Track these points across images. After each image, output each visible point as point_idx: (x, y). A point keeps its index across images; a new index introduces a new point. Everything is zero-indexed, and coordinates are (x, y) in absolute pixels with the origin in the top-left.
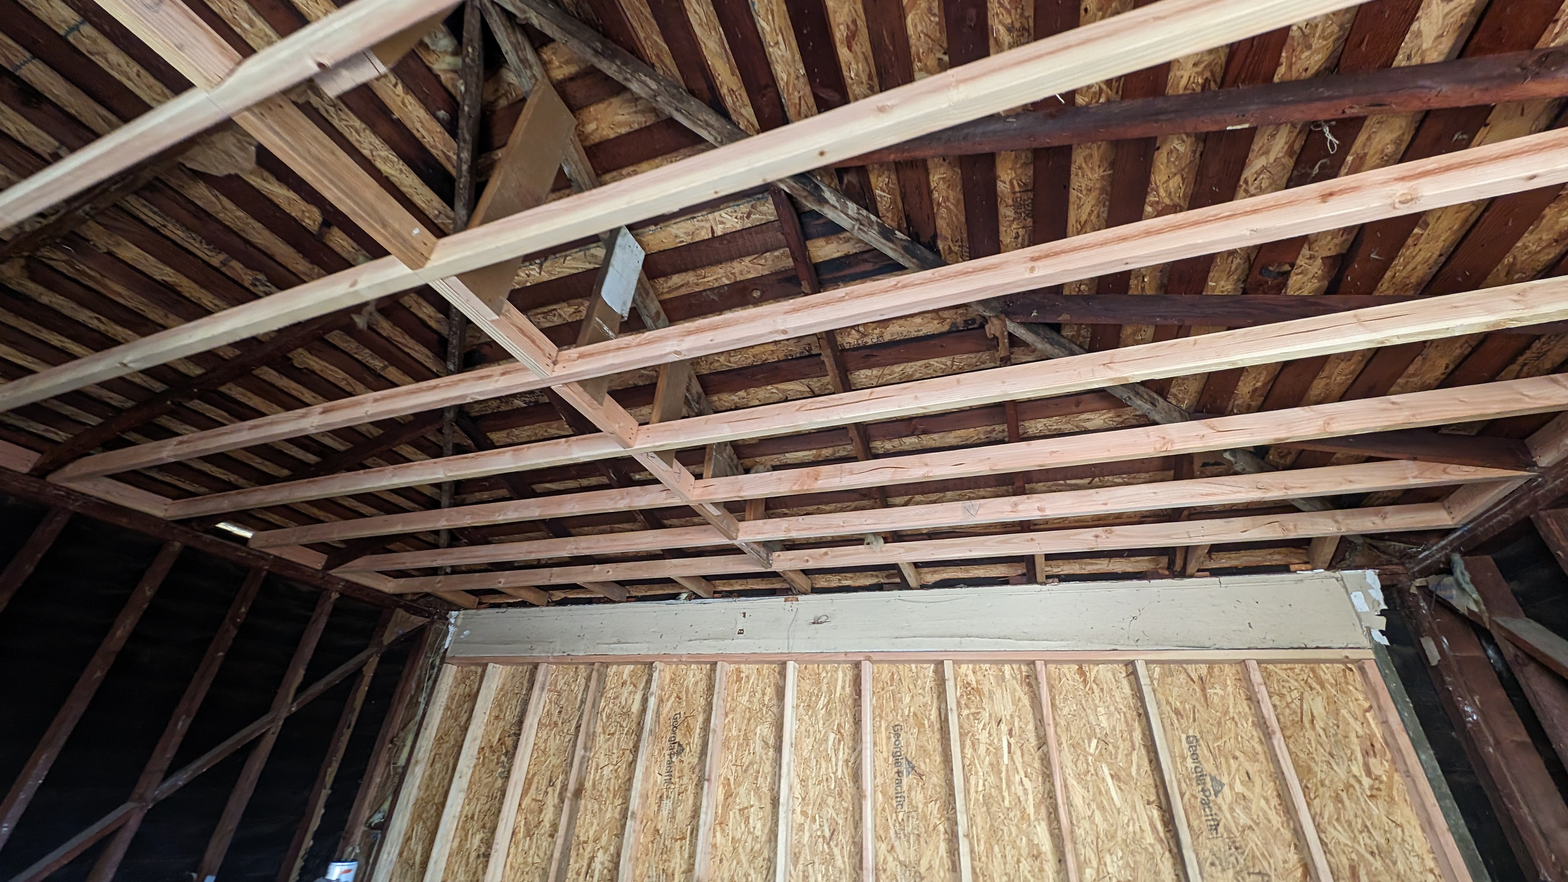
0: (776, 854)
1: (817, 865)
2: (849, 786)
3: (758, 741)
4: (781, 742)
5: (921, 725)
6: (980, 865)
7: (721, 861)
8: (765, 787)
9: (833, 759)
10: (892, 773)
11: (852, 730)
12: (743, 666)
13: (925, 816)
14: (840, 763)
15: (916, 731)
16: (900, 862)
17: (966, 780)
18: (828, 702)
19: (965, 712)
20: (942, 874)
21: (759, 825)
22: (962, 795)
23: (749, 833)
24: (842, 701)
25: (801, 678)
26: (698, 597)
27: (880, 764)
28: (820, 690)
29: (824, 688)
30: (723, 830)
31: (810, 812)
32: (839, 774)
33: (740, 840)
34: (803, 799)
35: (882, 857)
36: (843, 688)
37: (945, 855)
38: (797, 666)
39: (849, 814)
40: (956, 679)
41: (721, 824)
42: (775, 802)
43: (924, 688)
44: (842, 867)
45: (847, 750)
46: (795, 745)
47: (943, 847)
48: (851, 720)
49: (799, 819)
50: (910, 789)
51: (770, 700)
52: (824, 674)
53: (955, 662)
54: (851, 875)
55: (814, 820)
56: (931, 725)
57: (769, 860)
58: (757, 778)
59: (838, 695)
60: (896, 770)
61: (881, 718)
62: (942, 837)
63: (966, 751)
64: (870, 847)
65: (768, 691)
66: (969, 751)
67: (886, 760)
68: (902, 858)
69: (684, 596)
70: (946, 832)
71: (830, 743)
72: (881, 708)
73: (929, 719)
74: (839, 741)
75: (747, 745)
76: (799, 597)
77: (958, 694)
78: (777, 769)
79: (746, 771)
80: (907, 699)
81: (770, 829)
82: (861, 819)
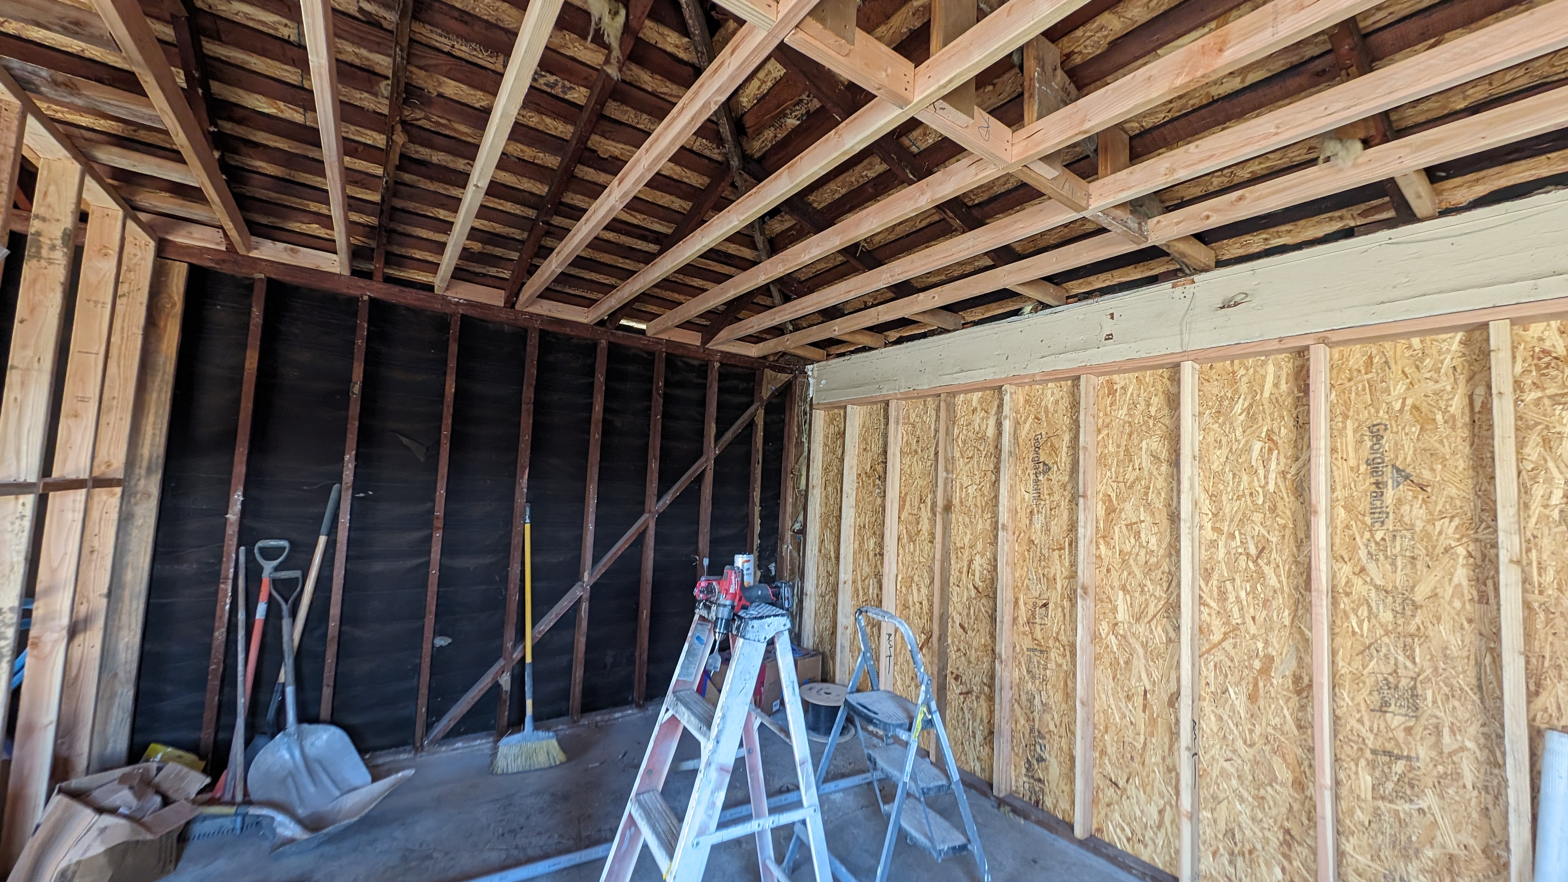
0: (1179, 568)
1: (1238, 582)
2: (1287, 503)
3: (1144, 456)
4: (1178, 455)
5: (1425, 422)
6: (1542, 599)
7: (1108, 571)
8: (1159, 503)
9: (1261, 472)
10: (1366, 484)
11: (1293, 436)
12: (1115, 377)
13: (1428, 536)
14: (1272, 476)
15: (1416, 429)
16: (1377, 588)
17: (1524, 490)
18: (1251, 405)
19: (1531, 396)
20: (1457, 604)
21: (1153, 540)
22: (1513, 511)
23: (1141, 546)
24: (1275, 401)
25: (1204, 380)
26: (1046, 306)
27: (1343, 473)
28: (1236, 391)
29: (1244, 388)
30: (1108, 544)
31: (1226, 529)
32: (1271, 487)
33: (1130, 553)
34: (1215, 515)
35: (1344, 581)
36: (1276, 385)
37: (1465, 583)
38: (1197, 366)
39: (1288, 532)
40: (1514, 348)
41: (1104, 537)
42: (1174, 518)
43: (1438, 371)
44: (1278, 586)
45: (1283, 460)
46: (1200, 458)
47: (1462, 575)
48: (1291, 423)
49: (1209, 534)
50: (1399, 502)
51: (1159, 410)
52: (1242, 372)
53: (1513, 322)
54: (1290, 596)
55: (1232, 536)
56: (1451, 421)
57: (1170, 573)
58: (1146, 494)
59: (1266, 394)
60: (1373, 480)
61: (1346, 417)
62: (1461, 561)
63: (1527, 451)
64: (1323, 567)
65: (1155, 400)
66: (1533, 451)
67: (1355, 469)
68: (1379, 582)
69: (1028, 309)
70: (1470, 555)
71: (1256, 453)
72: (1347, 404)
73: (1445, 412)
74: (1270, 450)
75: (1131, 460)
76: (1196, 278)
77: (1518, 369)
78: (1175, 484)
79: (1131, 487)
80: (1401, 388)
81: (1170, 544)
82: (1308, 537)
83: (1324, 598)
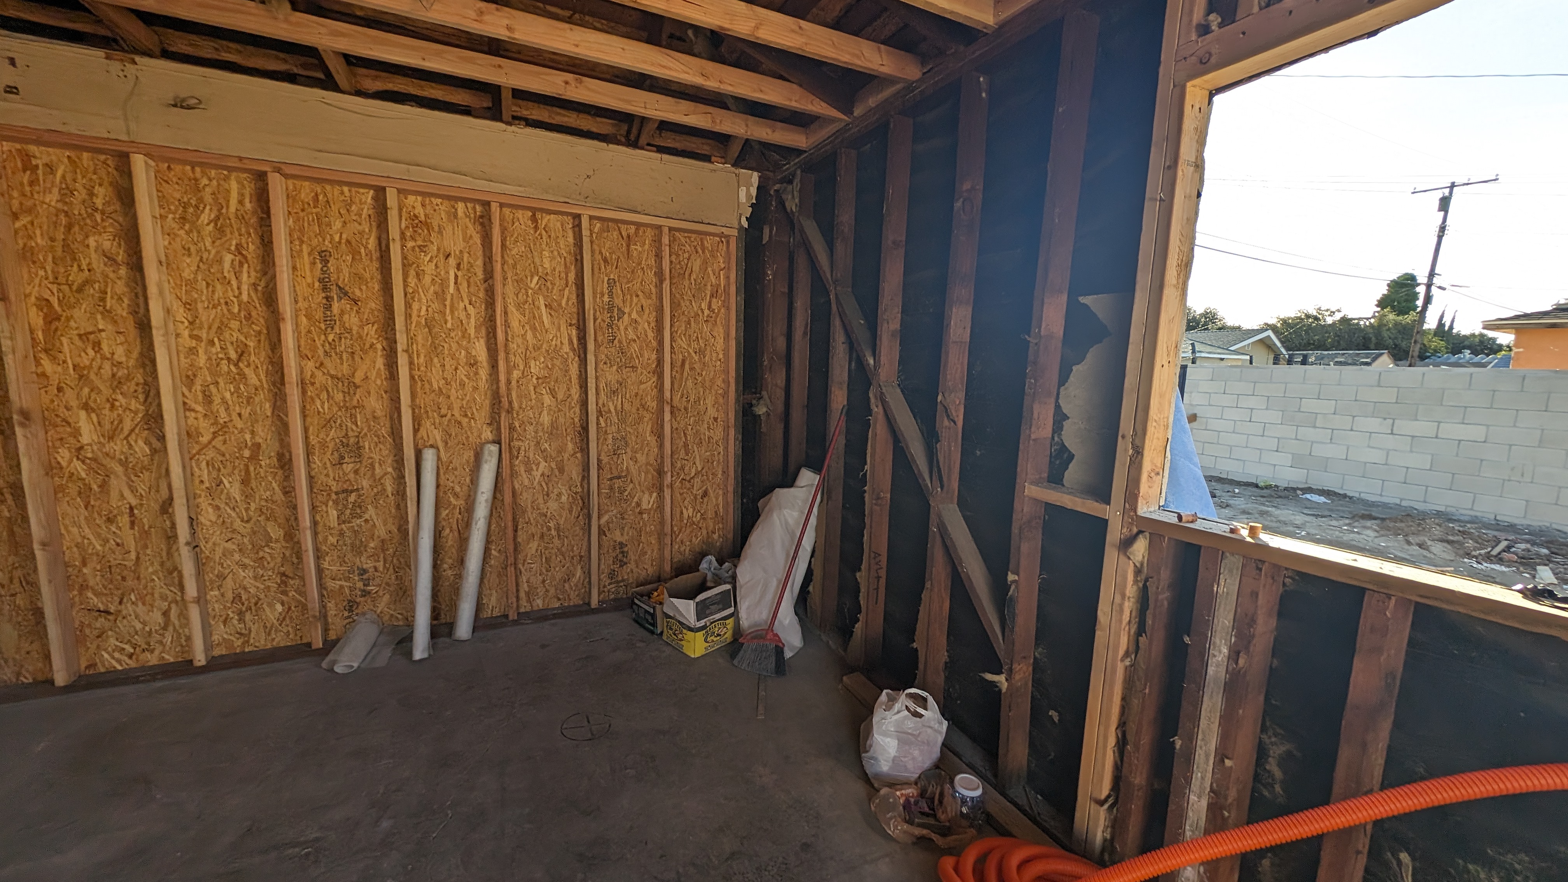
0: (156, 378)
1: (222, 384)
2: (259, 312)
3: (94, 255)
4: (140, 258)
5: (355, 254)
6: (419, 373)
7: (60, 389)
8: (122, 310)
9: (234, 283)
10: (320, 297)
11: (260, 252)
12: (33, 148)
13: (361, 337)
14: (245, 287)
15: (349, 258)
16: (332, 377)
17: (408, 306)
18: (218, 218)
19: (410, 244)
20: (379, 382)
21: (120, 352)
22: (403, 318)
23: (104, 358)
24: (240, 218)
25: (161, 180)
27: (303, 289)
28: (201, 200)
29: (208, 198)
30: (54, 359)
31: (204, 336)
32: (245, 297)
33: (90, 367)
34: (191, 323)
35: (309, 373)
36: (241, 202)
37: (382, 367)
38: (152, 163)
39: (263, 338)
40: (400, 210)
41: (46, 351)
42: (144, 327)
43: (360, 215)
44: (258, 383)
45: (253, 274)
46: (167, 264)
47: (380, 363)
48: (258, 241)
49: (187, 341)
50: (342, 313)
51: (107, 203)
52: (205, 181)
53: (399, 191)
54: (270, 390)
55: (211, 343)
56: (369, 254)
57: (146, 383)
58: (103, 299)
59: (232, 209)
60: (324, 295)
61: (302, 242)
62: (380, 353)
63: (409, 280)
64: (293, 364)
65: (100, 191)
66: (412, 281)
67: (311, 286)
68: (333, 372)
70: (384, 349)
71: (227, 265)
72: (302, 230)
73: (366, 248)
74: (241, 264)
75: (74, 259)
76: (137, 58)
77: (403, 226)
78: (139, 290)
79: (80, 290)
80: (338, 225)
81: (141, 354)
82: (280, 341)
83: (295, 388)
